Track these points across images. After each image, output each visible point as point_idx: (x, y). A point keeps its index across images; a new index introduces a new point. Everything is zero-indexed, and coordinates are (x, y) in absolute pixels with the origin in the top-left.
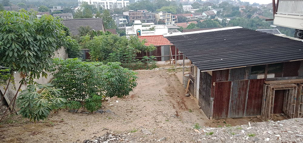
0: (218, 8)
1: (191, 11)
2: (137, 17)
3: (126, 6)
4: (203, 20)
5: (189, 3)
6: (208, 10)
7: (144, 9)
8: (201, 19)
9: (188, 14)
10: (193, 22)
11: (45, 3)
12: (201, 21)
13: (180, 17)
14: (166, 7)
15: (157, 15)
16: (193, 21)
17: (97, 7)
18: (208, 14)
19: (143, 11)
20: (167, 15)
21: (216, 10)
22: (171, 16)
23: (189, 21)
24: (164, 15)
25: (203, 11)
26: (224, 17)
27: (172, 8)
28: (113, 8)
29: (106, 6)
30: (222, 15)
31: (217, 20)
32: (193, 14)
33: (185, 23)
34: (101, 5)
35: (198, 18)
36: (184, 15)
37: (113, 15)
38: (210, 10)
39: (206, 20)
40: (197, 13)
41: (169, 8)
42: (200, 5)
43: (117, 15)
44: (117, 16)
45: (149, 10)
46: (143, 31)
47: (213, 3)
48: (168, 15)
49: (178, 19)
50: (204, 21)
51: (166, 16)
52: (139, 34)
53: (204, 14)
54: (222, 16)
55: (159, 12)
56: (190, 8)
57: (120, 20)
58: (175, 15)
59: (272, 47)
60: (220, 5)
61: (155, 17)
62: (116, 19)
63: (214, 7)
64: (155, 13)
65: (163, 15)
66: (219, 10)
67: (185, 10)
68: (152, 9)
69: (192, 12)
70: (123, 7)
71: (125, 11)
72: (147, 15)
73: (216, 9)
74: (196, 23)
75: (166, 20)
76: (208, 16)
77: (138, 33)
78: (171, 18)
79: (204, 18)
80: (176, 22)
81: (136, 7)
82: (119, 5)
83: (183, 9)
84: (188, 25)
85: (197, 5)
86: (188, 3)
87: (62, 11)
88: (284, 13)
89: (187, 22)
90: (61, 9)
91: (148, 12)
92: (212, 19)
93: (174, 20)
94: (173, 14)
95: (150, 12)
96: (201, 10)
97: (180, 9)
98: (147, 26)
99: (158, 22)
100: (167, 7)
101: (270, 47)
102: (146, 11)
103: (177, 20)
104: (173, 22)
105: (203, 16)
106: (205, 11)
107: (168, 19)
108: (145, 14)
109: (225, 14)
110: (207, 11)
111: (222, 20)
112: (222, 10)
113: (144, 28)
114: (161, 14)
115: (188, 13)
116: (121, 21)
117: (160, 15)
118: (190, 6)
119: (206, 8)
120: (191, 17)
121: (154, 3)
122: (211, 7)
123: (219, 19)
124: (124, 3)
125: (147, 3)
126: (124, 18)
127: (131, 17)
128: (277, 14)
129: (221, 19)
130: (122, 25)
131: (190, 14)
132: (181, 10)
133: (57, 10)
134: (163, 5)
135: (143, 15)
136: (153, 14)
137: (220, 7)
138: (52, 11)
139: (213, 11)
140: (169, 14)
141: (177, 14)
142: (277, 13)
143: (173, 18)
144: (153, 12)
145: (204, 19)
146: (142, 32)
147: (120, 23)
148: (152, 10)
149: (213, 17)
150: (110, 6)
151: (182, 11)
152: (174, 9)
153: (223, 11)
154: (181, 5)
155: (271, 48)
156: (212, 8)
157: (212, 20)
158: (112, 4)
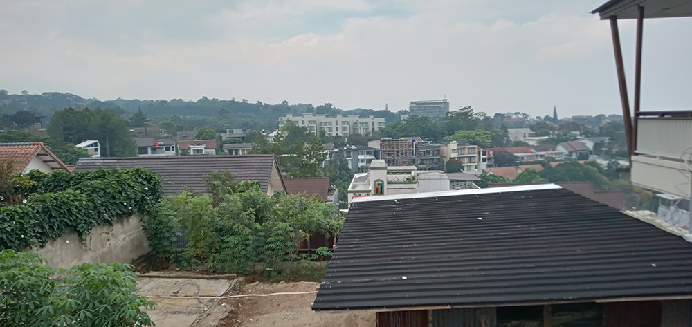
0: (598, 136)
1: (527, 141)
2: (398, 152)
3: (376, 129)
4: (557, 163)
5: (527, 123)
6: (572, 140)
7: (415, 136)
8: (553, 160)
9: (521, 148)
10: (531, 167)
11: (216, 122)
12: (553, 164)
13: (500, 153)
14: (467, 132)
15: (443, 148)
16: (531, 163)
17: (315, 132)
18: (571, 150)
19: (413, 141)
20: (469, 148)
21: (593, 141)
22: (477, 151)
23: (521, 164)
24: (461, 149)
25: (557, 142)
26: (613, 156)
27: (480, 135)
28: (348, 132)
29: (334, 129)
30: (607, 153)
31: (594, 164)
32: (533, 147)
33: (512, 168)
34: (325, 127)
35: (546, 158)
36: (509, 150)
37: (345, 148)
38: (575, 139)
39: (565, 163)
40: (541, 146)
41: (473, 133)
42: (553, 129)
43: (353, 147)
44: (354, 150)
45: (425, 137)
46: (389, 183)
47: (583, 125)
48: (471, 148)
49: (495, 158)
50: (560, 165)
51: (467, 151)
52: (379, 191)
53: (560, 149)
54: (608, 155)
55: (450, 141)
56: (527, 135)
57: (361, 157)
58: (488, 150)
59: (582, 250)
60: (601, 128)
61: (439, 154)
62: (352, 155)
63: (588, 134)
64: (440, 145)
65: (458, 149)
66: (598, 140)
67: (512, 138)
68: (434, 136)
69: (531, 143)
70: (370, 130)
71: (372, 139)
72: (422, 148)
73: (592, 138)
74: (538, 168)
75: (466, 160)
76: (571, 154)
77: (377, 189)
78: (477, 155)
79: (562, 157)
80: (489, 166)
81: (398, 131)
82: (362, 128)
83: (508, 137)
84: (520, 171)
85: (543, 128)
86: (523, 122)
87: (243, 138)
88: (651, 153)
89: (517, 165)
90: (243, 136)
91: (423, 143)
92: (581, 160)
93: (484, 160)
94: (482, 148)
95: (429, 142)
96: (552, 140)
97: (499, 135)
98: (400, 173)
99: (445, 163)
100: (469, 132)
101: (574, 248)
102: (419, 140)
103: (493, 160)
104: (483, 166)
105: (558, 154)
106: (564, 141)
107: (470, 157)
108: (416, 147)
109: (616, 150)
110: (569, 142)
111: (608, 164)
112: (607, 140)
113: (392, 178)
114: (453, 146)
115: (521, 146)
116: (362, 161)
117: (451, 149)
118: (528, 130)
119: (565, 135)
120: (528, 154)
121: (440, 123)
122: (578, 133)
123: (599, 161)
124: (373, 122)
125: (423, 124)
126: (369, 153)
127: (384, 151)
128: (637, 154)
129: (606, 160)
130: (364, 170)
131: (526, 147)
132: (503, 138)
133: (233, 136)
134: (461, 128)
135: (411, 148)
136: (434, 147)
137: (601, 134)
138: (224, 139)
139: (584, 141)
140: (474, 148)
141: (491, 147)
142: (636, 152)
143: (482, 156)
144: (435, 141)
145: (561, 160)
146: (386, 186)
147: (360, 164)
148: (433, 138)
149: (583, 156)
150: (344, 129)
151: (505, 142)
152: (485, 136)
153: (609, 143)
154: (504, 128)
155: (579, 252)
156: (581, 135)
157: (581, 162)
158: (348, 124)
